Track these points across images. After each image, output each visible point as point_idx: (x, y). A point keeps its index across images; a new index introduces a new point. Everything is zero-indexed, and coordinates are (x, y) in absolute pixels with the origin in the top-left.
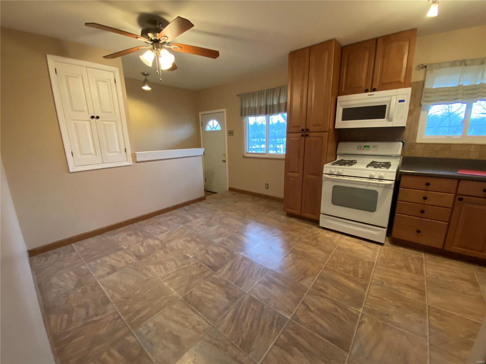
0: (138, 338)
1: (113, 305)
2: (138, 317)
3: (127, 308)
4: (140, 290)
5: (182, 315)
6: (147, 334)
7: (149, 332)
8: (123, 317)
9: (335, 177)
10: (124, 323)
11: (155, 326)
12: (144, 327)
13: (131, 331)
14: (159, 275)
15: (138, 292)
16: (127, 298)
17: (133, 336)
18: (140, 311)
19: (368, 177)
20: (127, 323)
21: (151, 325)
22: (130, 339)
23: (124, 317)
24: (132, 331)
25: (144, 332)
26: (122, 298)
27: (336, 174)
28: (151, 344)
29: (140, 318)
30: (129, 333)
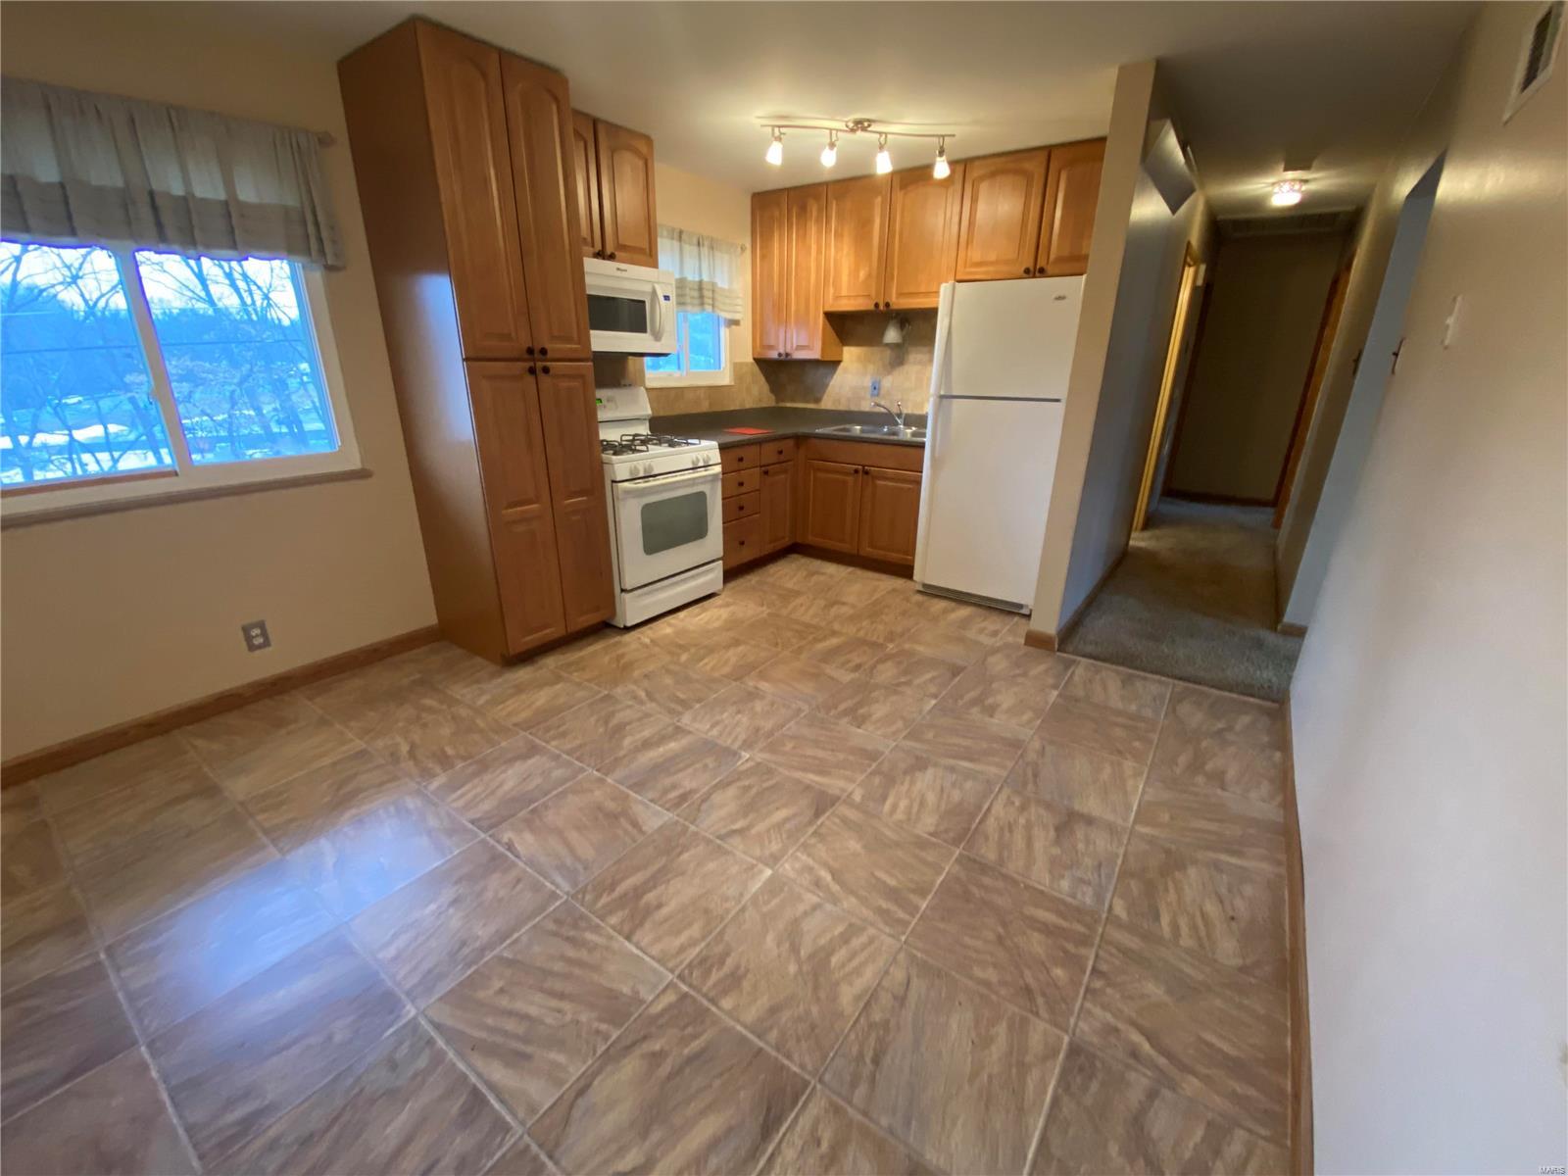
0: (1109, 896)
1: (1076, 1025)
2: (1064, 924)
3: (1058, 972)
4: (978, 972)
5: (1007, 834)
6: (1089, 883)
7: (1082, 881)
8: (1090, 963)
9: (642, 485)
10: (1099, 947)
11: (1063, 877)
12: (1079, 896)
13: (1107, 918)
14: (889, 941)
15: (991, 975)
16: (1028, 991)
17: (1111, 908)
18: (1047, 930)
19: (691, 466)
20: (1097, 940)
21: (1065, 884)
22: (1120, 909)
23: (1087, 959)
24: (1104, 916)
25: (1089, 891)
26: (1037, 1014)
27: (641, 474)
28: (1100, 865)
29: (1065, 918)
30: (1112, 919)
